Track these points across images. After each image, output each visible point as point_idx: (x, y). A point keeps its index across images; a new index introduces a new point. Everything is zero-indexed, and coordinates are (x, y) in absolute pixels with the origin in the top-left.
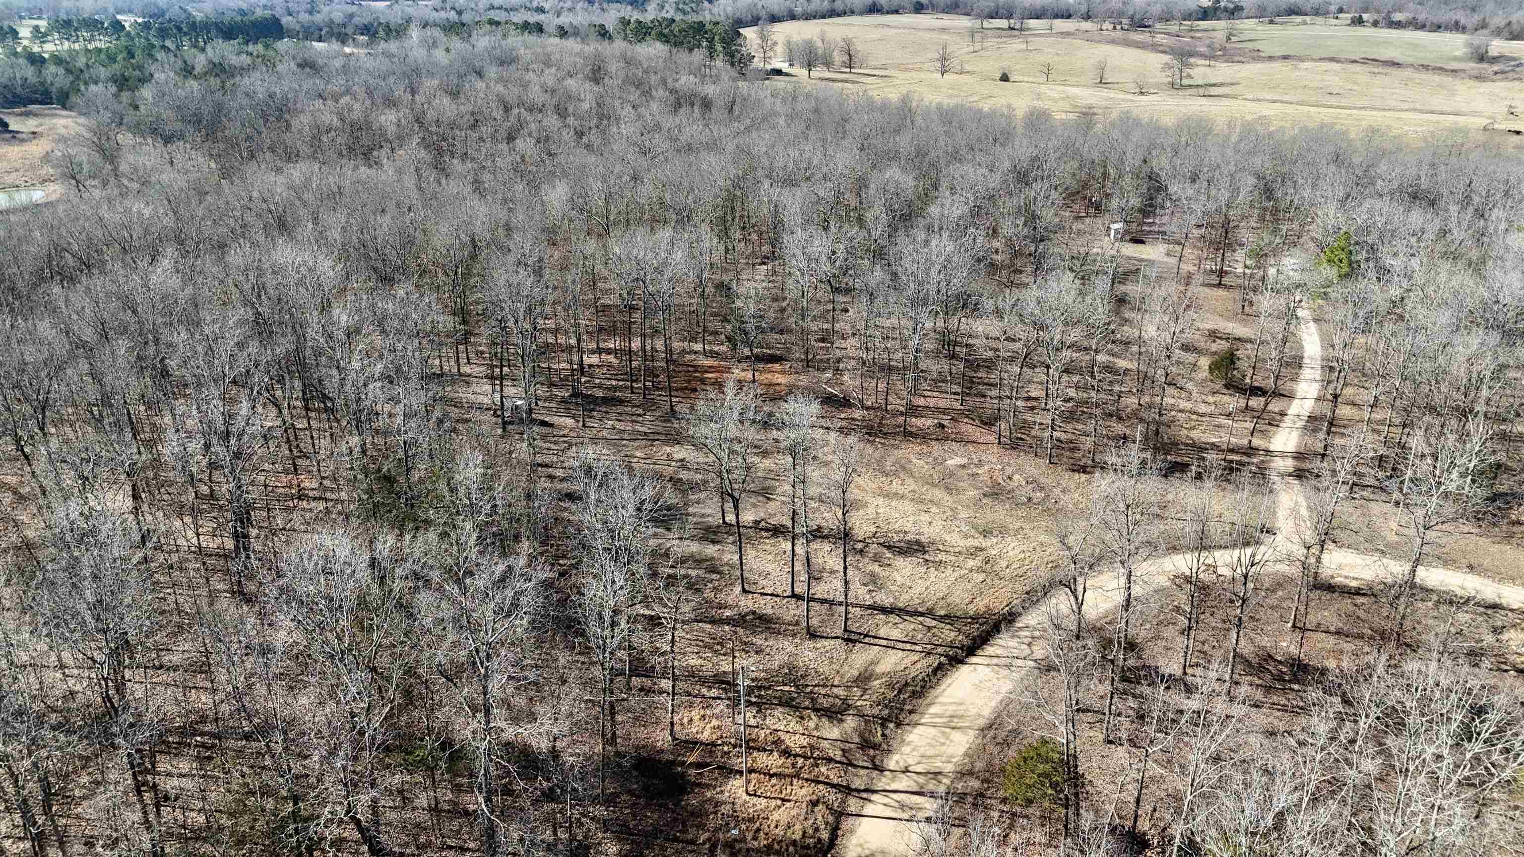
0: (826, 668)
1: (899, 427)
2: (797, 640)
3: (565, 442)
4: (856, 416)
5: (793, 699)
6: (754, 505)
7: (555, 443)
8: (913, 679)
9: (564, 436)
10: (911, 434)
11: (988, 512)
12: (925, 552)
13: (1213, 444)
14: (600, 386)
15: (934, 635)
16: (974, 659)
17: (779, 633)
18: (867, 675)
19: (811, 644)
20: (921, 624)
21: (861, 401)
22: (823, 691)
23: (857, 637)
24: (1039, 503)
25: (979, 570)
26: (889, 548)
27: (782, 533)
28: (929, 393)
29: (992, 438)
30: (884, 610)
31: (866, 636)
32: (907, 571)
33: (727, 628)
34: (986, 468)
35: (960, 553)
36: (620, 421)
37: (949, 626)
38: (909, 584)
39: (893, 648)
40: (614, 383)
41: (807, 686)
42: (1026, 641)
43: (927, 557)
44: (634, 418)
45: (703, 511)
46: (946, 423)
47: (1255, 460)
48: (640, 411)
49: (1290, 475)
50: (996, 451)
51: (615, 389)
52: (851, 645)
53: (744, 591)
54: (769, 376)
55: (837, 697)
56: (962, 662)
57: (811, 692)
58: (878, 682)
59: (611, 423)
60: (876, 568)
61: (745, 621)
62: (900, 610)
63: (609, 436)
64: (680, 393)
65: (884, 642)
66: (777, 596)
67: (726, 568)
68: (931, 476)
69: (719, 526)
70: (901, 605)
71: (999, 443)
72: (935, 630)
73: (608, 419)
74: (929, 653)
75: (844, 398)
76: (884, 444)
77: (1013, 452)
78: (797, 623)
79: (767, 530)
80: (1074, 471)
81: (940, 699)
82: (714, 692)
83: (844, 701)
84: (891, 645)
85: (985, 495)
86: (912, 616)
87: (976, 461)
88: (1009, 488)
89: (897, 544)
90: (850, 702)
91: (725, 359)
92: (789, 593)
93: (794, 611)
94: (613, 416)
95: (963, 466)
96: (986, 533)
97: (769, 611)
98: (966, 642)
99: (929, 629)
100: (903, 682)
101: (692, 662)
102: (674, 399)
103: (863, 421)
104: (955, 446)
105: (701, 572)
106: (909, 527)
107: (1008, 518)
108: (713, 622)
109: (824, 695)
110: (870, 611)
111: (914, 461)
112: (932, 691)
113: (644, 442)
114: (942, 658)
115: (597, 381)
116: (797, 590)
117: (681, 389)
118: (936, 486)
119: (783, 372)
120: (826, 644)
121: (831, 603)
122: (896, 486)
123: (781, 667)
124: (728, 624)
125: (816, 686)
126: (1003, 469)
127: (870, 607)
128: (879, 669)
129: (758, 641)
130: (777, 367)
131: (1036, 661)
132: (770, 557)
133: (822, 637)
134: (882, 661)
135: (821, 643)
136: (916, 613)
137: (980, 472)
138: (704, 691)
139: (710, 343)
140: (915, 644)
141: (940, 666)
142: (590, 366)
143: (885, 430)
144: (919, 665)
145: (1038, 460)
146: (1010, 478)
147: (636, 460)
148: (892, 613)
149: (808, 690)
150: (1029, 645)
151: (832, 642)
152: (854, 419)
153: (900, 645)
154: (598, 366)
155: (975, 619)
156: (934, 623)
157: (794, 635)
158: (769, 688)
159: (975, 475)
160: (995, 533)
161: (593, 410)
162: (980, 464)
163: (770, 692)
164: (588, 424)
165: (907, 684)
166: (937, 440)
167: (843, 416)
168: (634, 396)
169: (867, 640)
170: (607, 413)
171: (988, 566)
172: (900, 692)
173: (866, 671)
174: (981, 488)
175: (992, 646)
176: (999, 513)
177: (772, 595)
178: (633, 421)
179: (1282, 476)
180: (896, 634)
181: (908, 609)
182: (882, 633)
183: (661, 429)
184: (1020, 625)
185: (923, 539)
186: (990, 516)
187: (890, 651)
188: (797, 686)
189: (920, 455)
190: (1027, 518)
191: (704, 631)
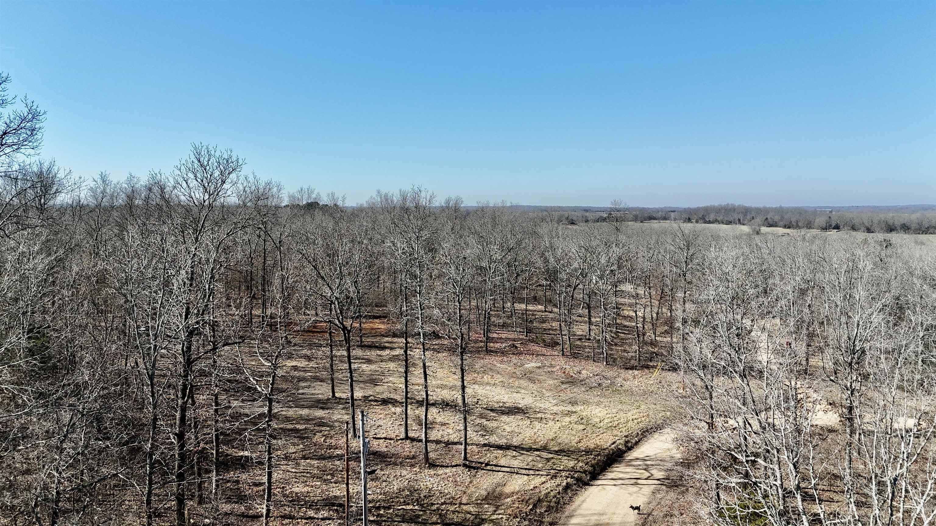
0: (451, 490)
1: (482, 348)
2: (417, 469)
5: (418, 516)
6: (362, 388)
8: (547, 495)
10: (492, 351)
11: (569, 392)
12: (525, 413)
15: (554, 464)
16: (600, 482)
17: (396, 465)
18: (496, 494)
19: (432, 472)
20: (539, 456)
22: (452, 508)
23: (479, 465)
24: (607, 387)
26: (492, 410)
27: (390, 403)
28: (500, 332)
29: (557, 353)
30: (499, 447)
31: (487, 464)
32: (514, 423)
34: (558, 368)
37: (566, 458)
38: (518, 431)
39: (517, 473)
41: (433, 504)
42: (641, 467)
43: (528, 415)
45: (313, 392)
46: (517, 345)
50: (562, 359)
52: (473, 472)
54: (371, 325)
55: (469, 513)
56: (587, 484)
57: (438, 509)
58: (509, 500)
60: (484, 422)
62: (516, 447)
65: (508, 470)
66: (391, 439)
67: (336, 424)
68: (515, 373)
69: (328, 399)
70: (514, 444)
71: (564, 355)
72: (552, 461)
74: (554, 477)
76: (470, 357)
77: (576, 360)
78: (415, 457)
79: (376, 401)
80: (627, 369)
81: (578, 512)
82: (324, 513)
83: (477, 516)
84: (514, 472)
85: (562, 383)
86: (527, 451)
87: (548, 364)
88: (580, 378)
89: (499, 409)
90: (483, 517)
92: (403, 435)
93: (408, 448)
95: (539, 368)
96: (572, 403)
97: (384, 450)
98: (588, 468)
99: (548, 460)
100: (536, 498)
101: (296, 490)
103: (451, 345)
104: (529, 357)
105: (310, 426)
106: (505, 399)
107: (586, 396)
108: (322, 459)
109: (454, 512)
110: (486, 448)
111: (498, 365)
112: (567, 506)
114: (569, 480)
116: (411, 434)
118: (520, 378)
119: (383, 323)
120: (447, 471)
121: (448, 443)
122: (487, 379)
123: (400, 490)
124: (339, 460)
125: (442, 504)
126: (572, 368)
127: (485, 445)
128: (508, 490)
130: (377, 321)
131: (658, 480)
132: (381, 416)
133: (442, 466)
134: (509, 484)
135: (441, 471)
136: (530, 449)
137: (553, 370)
138: (311, 513)
140: (538, 470)
141: (568, 487)
143: (471, 350)
144: (548, 485)
145: (597, 364)
146: (579, 373)
148: (508, 449)
149: (434, 507)
150: (646, 470)
151: (454, 469)
152: (443, 345)
153: (524, 472)
155: (588, 452)
156: (551, 456)
157: (412, 466)
158: (389, 508)
159: (550, 372)
160: (580, 403)
162: (552, 366)
163: (391, 511)
165: (540, 500)
166: (513, 354)
167: (434, 343)
169: (489, 468)
171: (584, 421)
172: (535, 506)
173: (494, 491)
174: (558, 379)
175: (611, 472)
176: (577, 392)
177: (385, 438)
180: (516, 463)
181: (522, 446)
182: (502, 462)
184: (629, 458)
185: (520, 406)
186: (571, 395)
187: (515, 476)
188: (422, 505)
189: (502, 362)
190: (602, 396)
191: (313, 466)
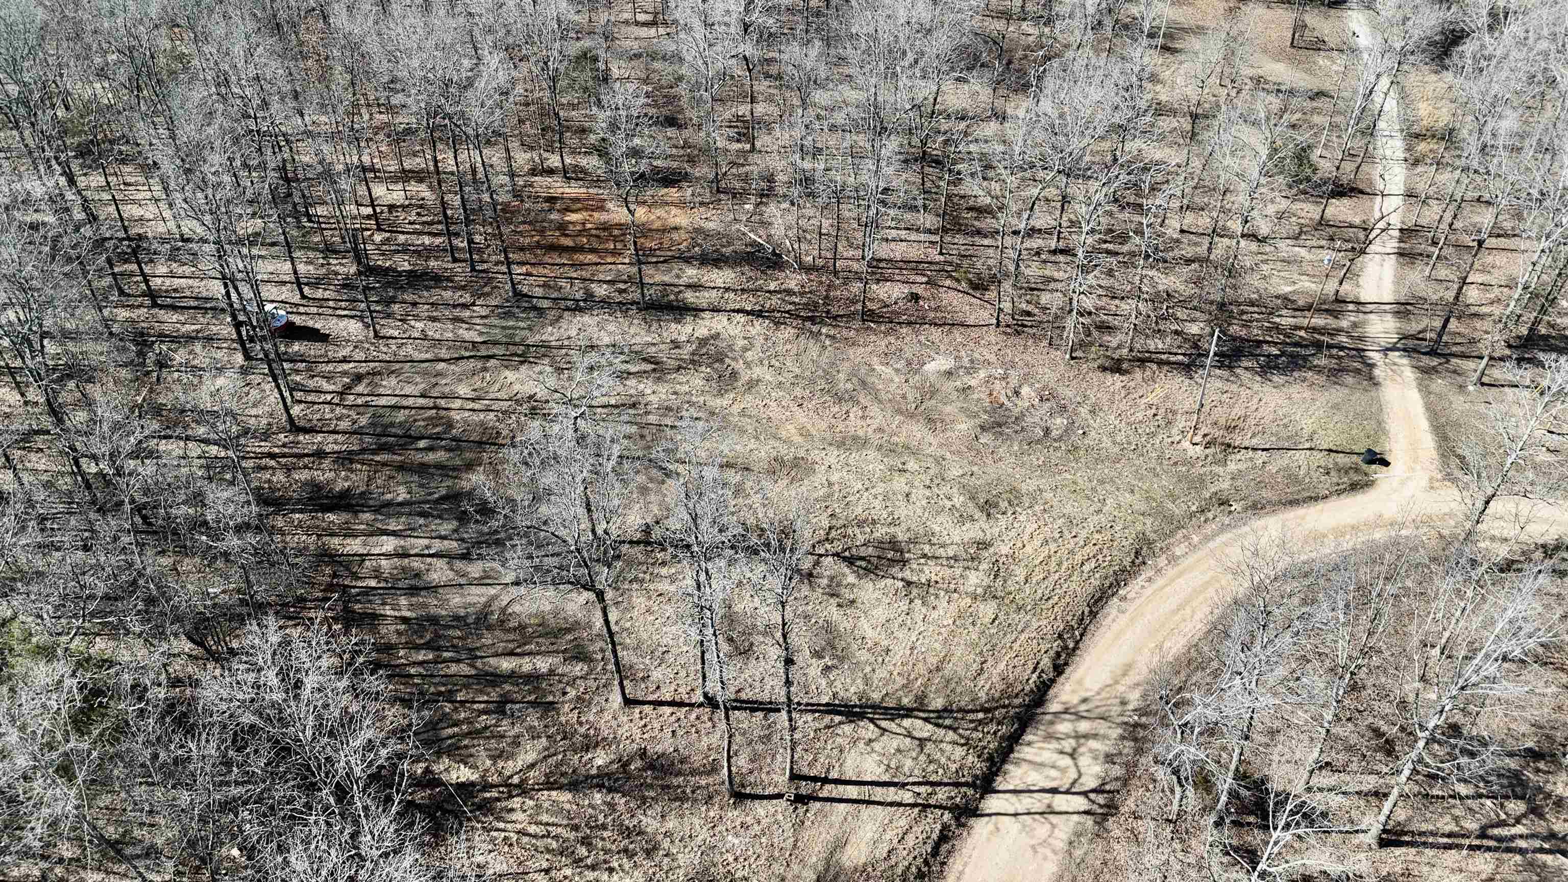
1: (854, 302)
2: (714, 812)
3: (345, 373)
4: (792, 285)
7: (328, 378)
9: (344, 360)
10: (872, 316)
11: (989, 461)
12: (904, 562)
13: (1285, 298)
14: (404, 249)
15: (929, 760)
16: (992, 803)
17: (682, 799)
19: (737, 817)
20: (910, 735)
21: (798, 259)
23: (810, 787)
24: (1060, 439)
25: (989, 594)
26: (850, 561)
28: (893, 233)
29: (985, 315)
30: (850, 712)
31: (825, 781)
32: (880, 613)
33: (598, 797)
34: (982, 374)
35: (955, 558)
36: (434, 319)
37: (951, 735)
38: (885, 643)
39: (869, 802)
40: (427, 240)
42: (1068, 745)
43: (907, 574)
44: (457, 312)
46: (919, 290)
47: (1344, 324)
48: (467, 298)
49: (1394, 349)
50: (993, 339)
51: (427, 252)
52: (801, 810)
53: (629, 702)
56: (974, 814)
59: (420, 325)
60: (832, 612)
61: (629, 777)
62: (874, 707)
63: (417, 356)
64: (528, 256)
65: (853, 792)
66: (681, 704)
68: (904, 397)
70: (876, 696)
71: (998, 325)
72: (930, 747)
73: (417, 318)
74: (925, 807)
75: (774, 253)
76: (833, 337)
77: (1017, 340)
78: (714, 769)
79: (662, 545)
80: (1104, 370)
84: (864, 796)
85: (983, 428)
86: (893, 718)
87: (966, 362)
88: (1016, 411)
89: (863, 552)
91: (597, 182)
92: (698, 697)
93: (707, 739)
94: (423, 310)
95: (949, 374)
96: (989, 508)
97: (665, 745)
98: (978, 766)
99: (922, 742)
102: (517, 269)
103: (802, 294)
104: (936, 334)
105: (555, 660)
106: (878, 510)
107: (1019, 473)
108: (574, 786)
110: (827, 719)
111: (879, 368)
113: (472, 364)
114: (945, 815)
115: (402, 238)
117: (531, 248)
118: (912, 416)
119: (681, 204)
120: (761, 812)
121: (769, 708)
122: (855, 424)
124: (600, 786)
126: (1005, 378)
127: (828, 708)
128: (848, 860)
129: (650, 822)
130: (673, 193)
131: (1085, 794)
132: (669, 610)
133: (755, 797)
134: (853, 839)
135: (753, 813)
136: (899, 711)
137: (973, 383)
139: (573, 152)
140: (903, 785)
141: (944, 837)
142: (392, 207)
143: (834, 311)
144: (910, 840)
145: (1054, 354)
146: (1017, 393)
147: (457, 404)
148: (861, 716)
150: (1073, 755)
151: (772, 807)
152: (789, 292)
153: (879, 794)
154: (403, 207)
155: (989, 710)
156: (928, 730)
157: (709, 800)
159: (966, 390)
160: (1003, 505)
161: (392, 300)
162: (971, 370)
164: (383, 332)
166: (910, 323)
167: (772, 286)
168: (458, 268)
169: (828, 791)
170: (415, 304)
171: (999, 582)
173: (827, 870)
174: (976, 416)
175: (1017, 763)
176: (1006, 463)
177: (672, 703)
178: (457, 320)
179: (1386, 350)
180: (870, 767)
181: (887, 702)
182: (849, 768)
183: (497, 334)
184: (1055, 709)
185: (902, 536)
186: (992, 471)
187: (866, 812)
189: (886, 357)
190: (1045, 468)
191: (559, 811)
